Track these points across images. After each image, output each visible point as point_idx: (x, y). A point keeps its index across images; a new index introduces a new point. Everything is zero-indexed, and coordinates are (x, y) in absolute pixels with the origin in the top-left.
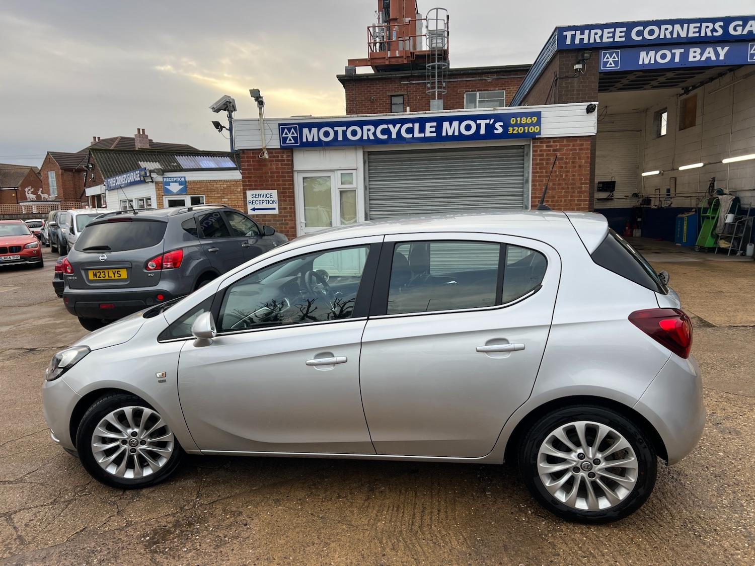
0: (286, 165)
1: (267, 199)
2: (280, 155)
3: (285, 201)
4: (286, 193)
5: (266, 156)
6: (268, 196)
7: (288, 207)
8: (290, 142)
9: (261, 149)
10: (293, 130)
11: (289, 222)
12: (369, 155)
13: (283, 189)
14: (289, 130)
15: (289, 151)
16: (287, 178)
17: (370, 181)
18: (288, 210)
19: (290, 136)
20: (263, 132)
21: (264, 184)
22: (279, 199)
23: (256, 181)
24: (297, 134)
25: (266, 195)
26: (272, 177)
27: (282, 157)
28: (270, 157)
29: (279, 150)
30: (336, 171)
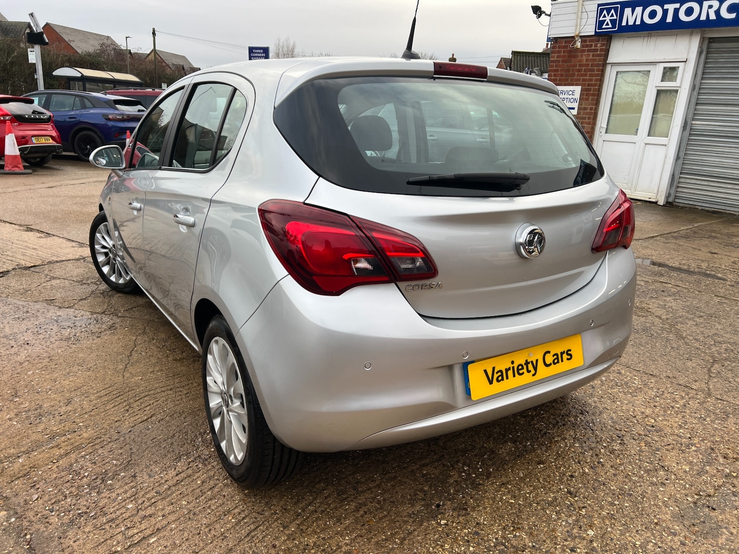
0: (598, 55)
1: (568, 96)
2: (593, 44)
3: (587, 100)
4: (590, 90)
5: (578, 45)
6: (570, 93)
7: (589, 107)
8: (607, 26)
9: (573, 37)
10: (613, 11)
11: (586, 126)
12: (710, 42)
13: (589, 85)
14: (609, 11)
15: (605, 39)
16: (596, 72)
17: (702, 78)
18: (588, 111)
19: (608, 19)
20: (580, 16)
21: (570, 78)
22: (581, 97)
23: (562, 75)
24: (617, 17)
25: (568, 92)
26: (579, 70)
27: (596, 46)
28: (582, 46)
29: (595, 38)
30: (658, 64)
